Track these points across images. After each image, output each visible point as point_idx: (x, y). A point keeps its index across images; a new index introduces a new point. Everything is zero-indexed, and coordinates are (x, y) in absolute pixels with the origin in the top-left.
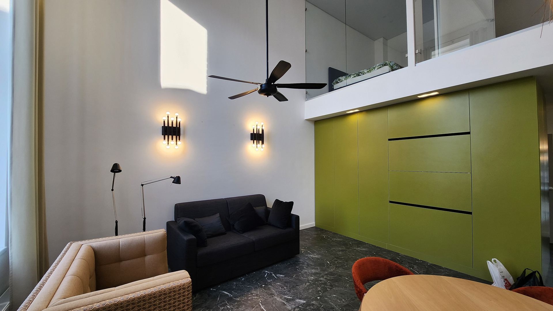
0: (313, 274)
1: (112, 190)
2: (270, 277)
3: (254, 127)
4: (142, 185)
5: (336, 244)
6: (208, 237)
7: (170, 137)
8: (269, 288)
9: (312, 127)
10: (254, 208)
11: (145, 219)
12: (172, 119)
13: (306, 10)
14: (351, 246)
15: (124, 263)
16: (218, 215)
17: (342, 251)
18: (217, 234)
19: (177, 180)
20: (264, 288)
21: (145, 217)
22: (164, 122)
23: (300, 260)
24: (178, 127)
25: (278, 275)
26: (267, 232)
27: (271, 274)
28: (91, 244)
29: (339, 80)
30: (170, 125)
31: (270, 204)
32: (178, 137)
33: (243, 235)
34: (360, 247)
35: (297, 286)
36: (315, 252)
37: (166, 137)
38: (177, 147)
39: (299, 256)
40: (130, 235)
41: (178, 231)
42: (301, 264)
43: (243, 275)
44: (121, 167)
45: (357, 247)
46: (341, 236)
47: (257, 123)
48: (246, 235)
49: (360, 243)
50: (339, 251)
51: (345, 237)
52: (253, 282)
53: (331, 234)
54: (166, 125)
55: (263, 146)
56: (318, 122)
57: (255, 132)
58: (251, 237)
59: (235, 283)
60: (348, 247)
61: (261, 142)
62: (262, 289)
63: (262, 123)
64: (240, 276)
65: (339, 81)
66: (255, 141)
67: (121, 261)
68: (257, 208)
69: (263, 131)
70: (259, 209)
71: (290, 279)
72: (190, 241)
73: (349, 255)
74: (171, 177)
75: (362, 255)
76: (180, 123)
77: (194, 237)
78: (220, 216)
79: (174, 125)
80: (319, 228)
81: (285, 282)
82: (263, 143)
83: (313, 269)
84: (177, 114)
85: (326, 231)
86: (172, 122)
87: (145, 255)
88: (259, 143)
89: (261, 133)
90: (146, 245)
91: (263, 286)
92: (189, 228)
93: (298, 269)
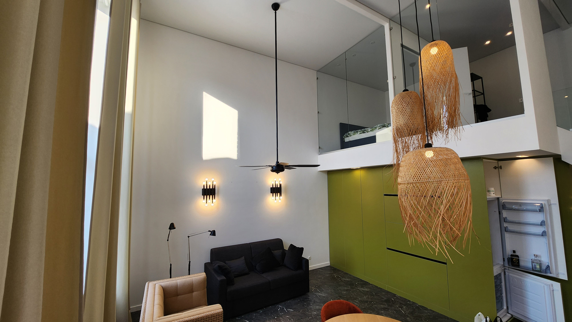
0: (317, 310)
1: (168, 240)
2: (282, 310)
3: (273, 182)
4: (189, 237)
5: (344, 284)
6: (235, 277)
7: (208, 196)
8: (280, 319)
9: (326, 176)
10: (272, 251)
11: (190, 262)
12: (210, 184)
13: (317, 79)
14: (356, 287)
15: (179, 296)
16: (244, 257)
17: (347, 290)
18: (242, 274)
19: (213, 233)
20: (276, 319)
21: (190, 261)
22: (204, 186)
23: (309, 297)
24: (214, 188)
25: (288, 310)
26: (282, 274)
27: (283, 308)
28: (160, 284)
29: (349, 134)
30: (208, 188)
31: (286, 247)
32: (214, 196)
33: (262, 275)
34: (363, 287)
35: (302, 319)
36: (323, 291)
37: (205, 196)
38: (212, 205)
39: (309, 294)
40: (183, 277)
41: (213, 272)
42: (309, 301)
43: (261, 308)
44: (175, 226)
45: (361, 288)
46: (350, 276)
47: (275, 179)
48: (264, 275)
49: (365, 284)
50: (344, 290)
51: (354, 277)
52: (269, 314)
53: (342, 273)
54: (205, 188)
55: (281, 198)
56: (330, 173)
57: (274, 187)
58: (269, 277)
59: (255, 315)
60: (353, 287)
61: (279, 194)
62: (275, 320)
63: (280, 179)
64: (259, 309)
65: (348, 136)
66: (274, 194)
67: (178, 296)
68: (275, 251)
69: (280, 185)
70: (277, 253)
71: (297, 313)
72: (222, 281)
73: (351, 294)
74: (209, 231)
75: (363, 295)
76: (215, 185)
77: (225, 278)
78: (245, 259)
79: (211, 187)
80: (333, 267)
81: (293, 315)
82: (281, 195)
83: (318, 305)
84: (213, 179)
85: (339, 270)
86: (210, 186)
87: (193, 292)
88: (277, 196)
89: (279, 186)
90: (194, 285)
91: (276, 317)
92: (222, 270)
93: (305, 305)
